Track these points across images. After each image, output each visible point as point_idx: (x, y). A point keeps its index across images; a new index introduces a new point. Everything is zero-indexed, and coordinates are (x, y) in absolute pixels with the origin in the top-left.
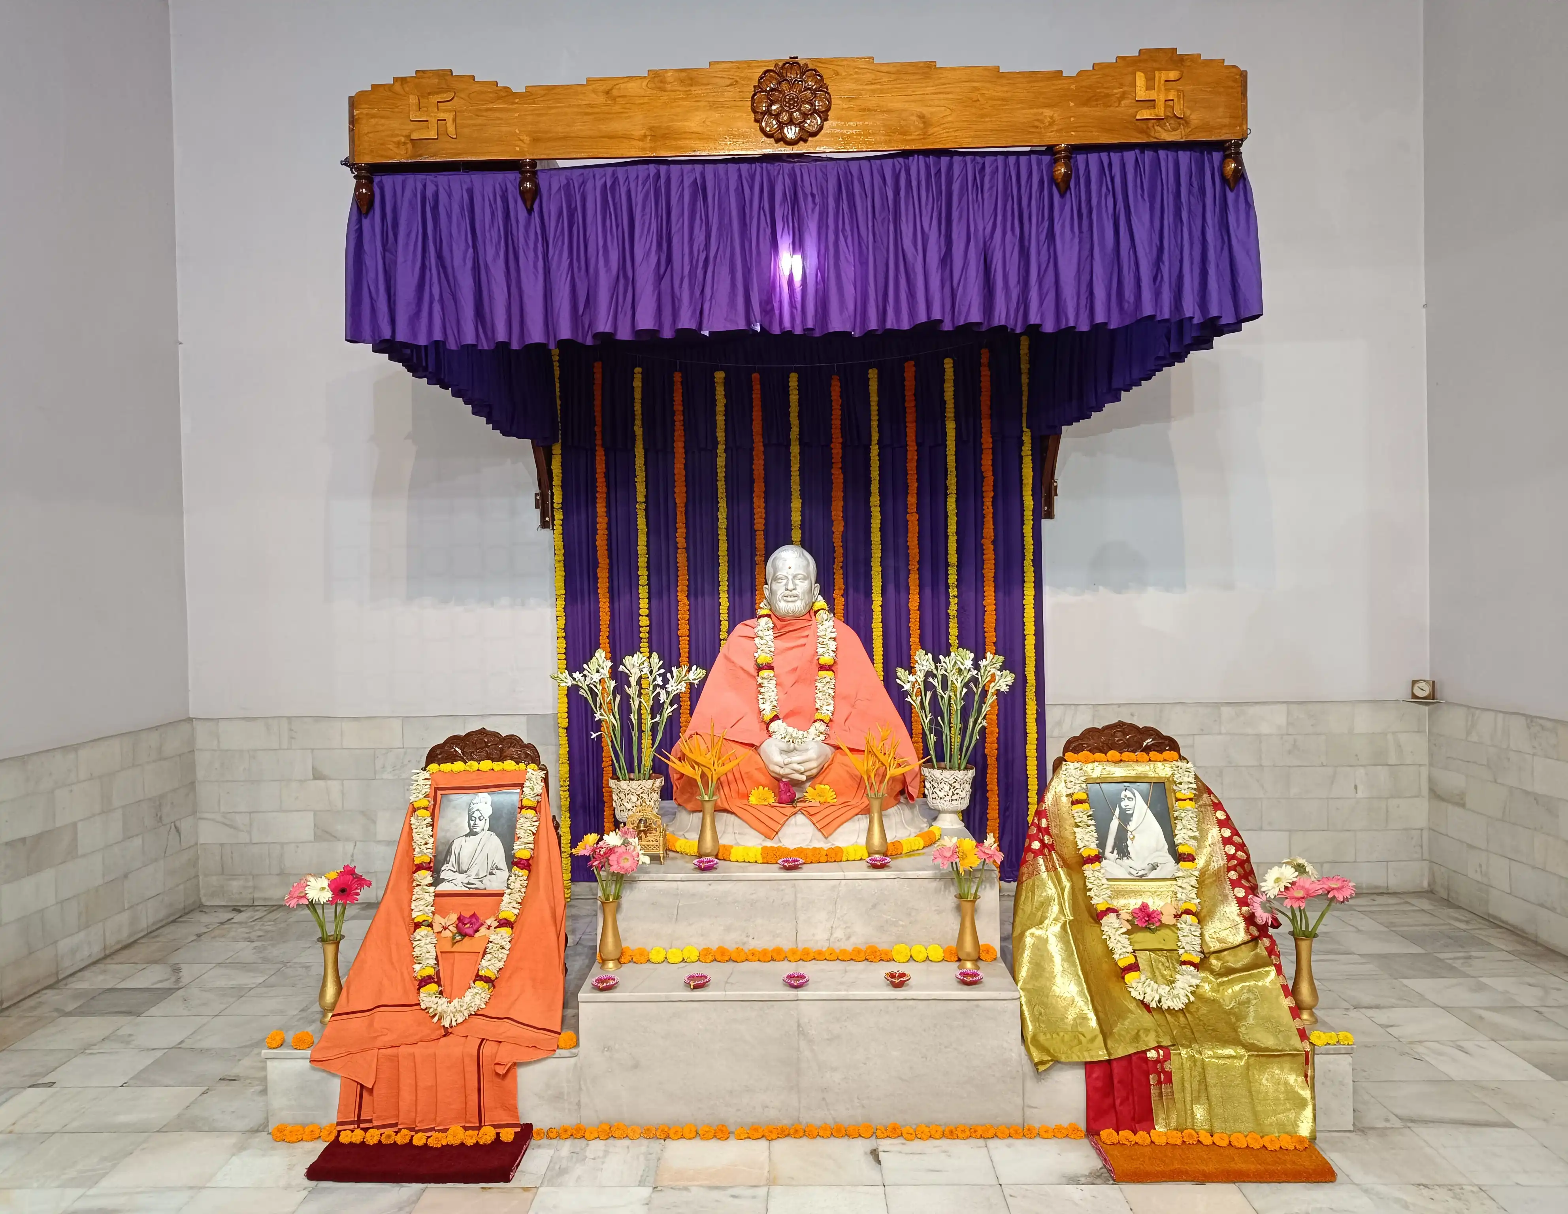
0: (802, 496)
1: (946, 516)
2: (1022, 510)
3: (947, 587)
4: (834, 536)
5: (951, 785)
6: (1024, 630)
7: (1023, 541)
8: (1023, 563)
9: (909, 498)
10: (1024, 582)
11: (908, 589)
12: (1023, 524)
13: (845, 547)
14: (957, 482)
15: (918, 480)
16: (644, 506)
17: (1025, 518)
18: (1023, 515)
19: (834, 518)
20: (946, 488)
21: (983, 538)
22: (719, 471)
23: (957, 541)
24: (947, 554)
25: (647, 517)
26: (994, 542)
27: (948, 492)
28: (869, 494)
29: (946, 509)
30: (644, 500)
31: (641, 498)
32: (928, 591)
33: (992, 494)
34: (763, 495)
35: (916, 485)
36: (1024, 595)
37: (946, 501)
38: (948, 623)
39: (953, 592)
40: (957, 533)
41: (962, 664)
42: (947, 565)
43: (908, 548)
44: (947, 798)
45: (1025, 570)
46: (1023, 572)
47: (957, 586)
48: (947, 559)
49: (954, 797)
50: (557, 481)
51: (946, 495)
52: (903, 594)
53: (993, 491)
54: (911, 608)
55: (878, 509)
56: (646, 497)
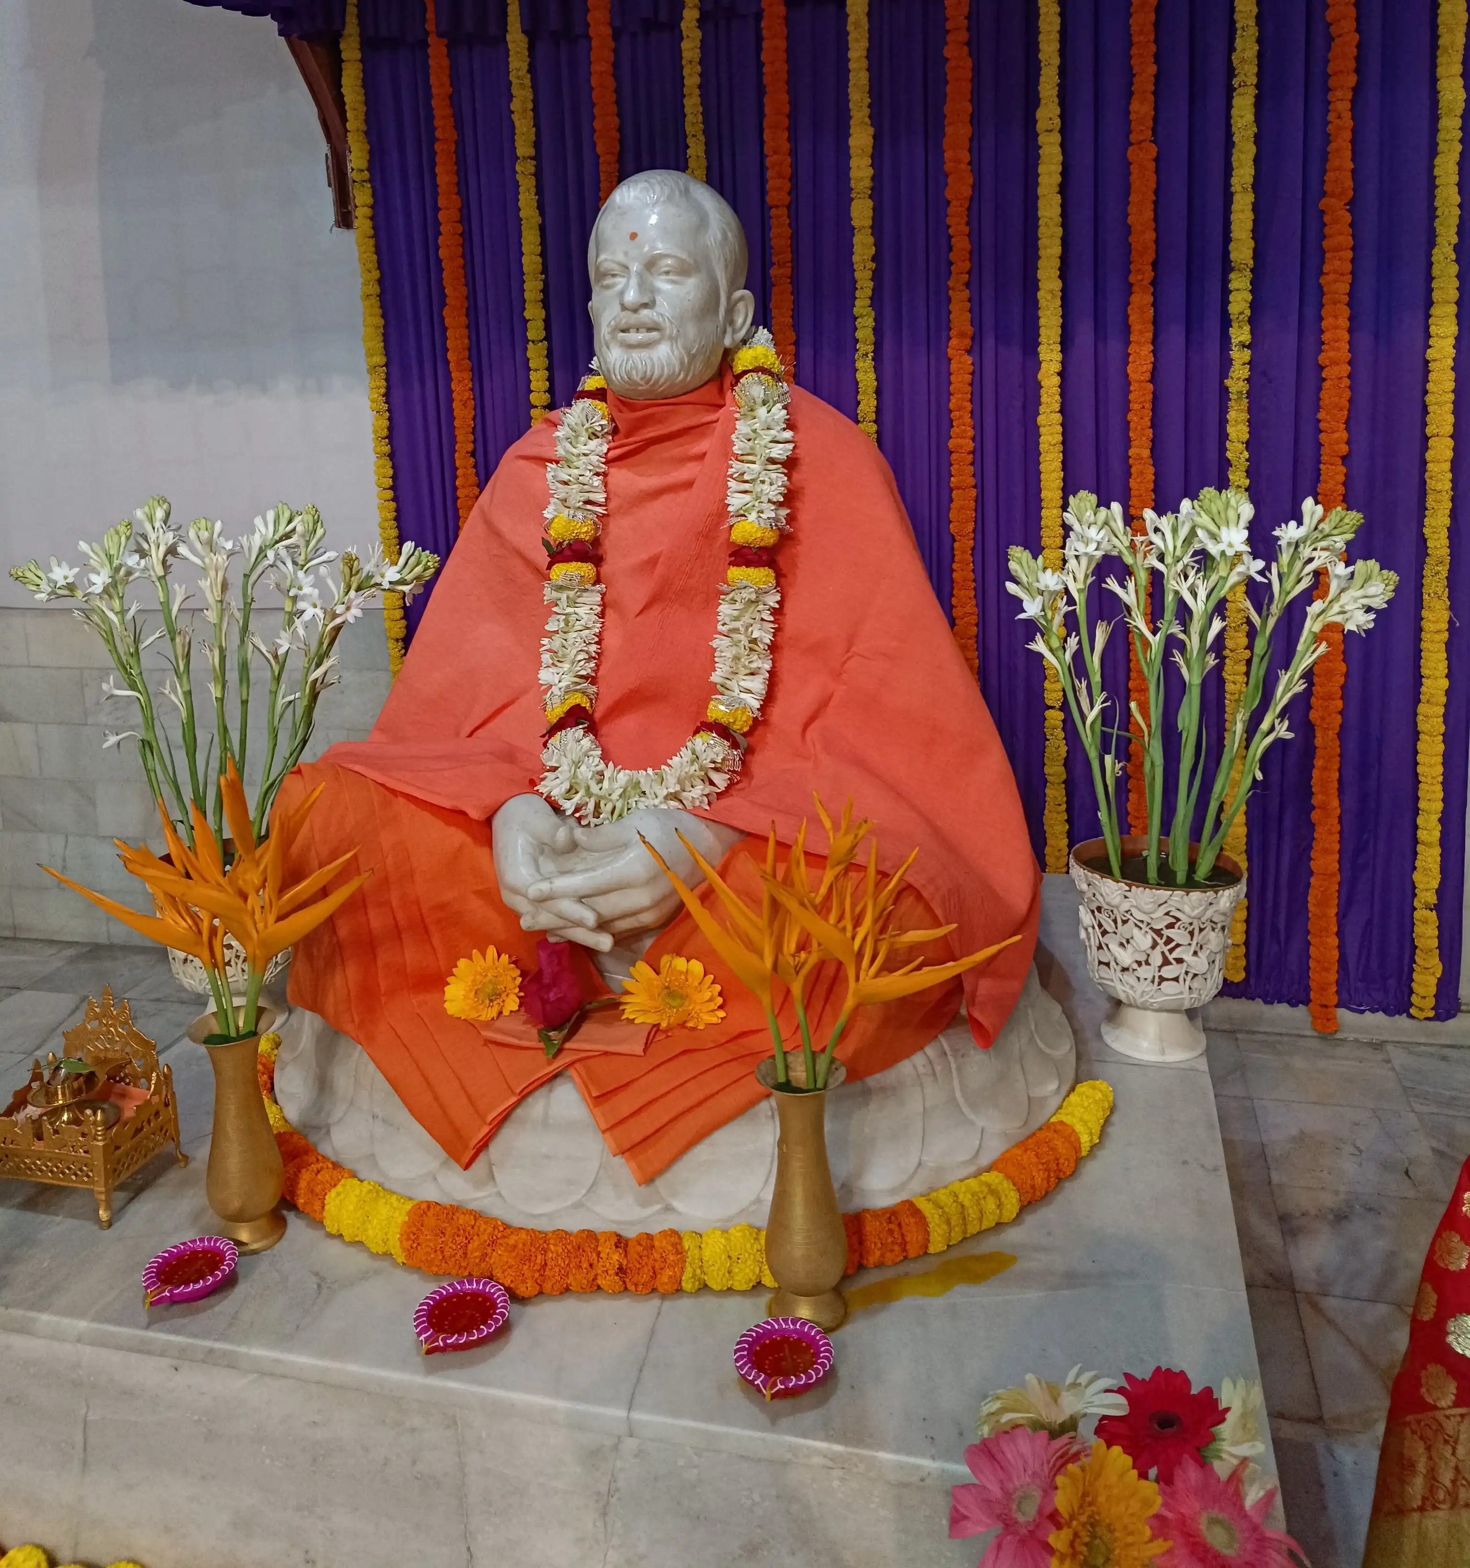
0: (876, 118)
1: (1229, 144)
2: (1434, 118)
3: (1226, 322)
4: (951, 210)
5: (1158, 932)
6: (1425, 424)
7: (1432, 197)
8: (1429, 255)
9: (1135, 106)
10: (1430, 303)
11: (1127, 329)
12: (1433, 151)
13: (976, 236)
14: (1260, 55)
15: (1158, 58)
16: (530, 166)
17: (1441, 136)
18: (1434, 130)
19: (948, 166)
20: (1231, 72)
21: (1324, 194)
22: (686, 72)
23: (1256, 207)
24: (1227, 239)
25: (540, 190)
26: (1352, 205)
27: (1235, 82)
28: (1032, 101)
29: (1229, 126)
30: (532, 152)
31: (524, 147)
32: (1176, 335)
33: (1352, 80)
34: (786, 122)
35: (1153, 69)
36: (1429, 336)
37: (1229, 106)
38: (1223, 411)
39: (1240, 334)
40: (1256, 186)
41: (1214, 537)
42: (1227, 267)
43: (1128, 230)
44: (1145, 972)
45: (1435, 271)
46: (1430, 278)
47: (1251, 321)
48: (1226, 253)
49: (1167, 972)
50: (355, 121)
51: (1229, 91)
52: (1113, 346)
53: (1357, 71)
54: (1133, 376)
55: (1056, 138)
56: (537, 145)
